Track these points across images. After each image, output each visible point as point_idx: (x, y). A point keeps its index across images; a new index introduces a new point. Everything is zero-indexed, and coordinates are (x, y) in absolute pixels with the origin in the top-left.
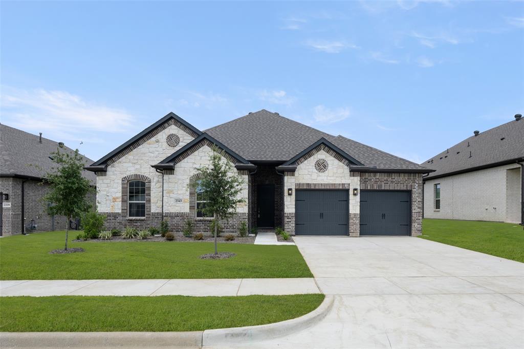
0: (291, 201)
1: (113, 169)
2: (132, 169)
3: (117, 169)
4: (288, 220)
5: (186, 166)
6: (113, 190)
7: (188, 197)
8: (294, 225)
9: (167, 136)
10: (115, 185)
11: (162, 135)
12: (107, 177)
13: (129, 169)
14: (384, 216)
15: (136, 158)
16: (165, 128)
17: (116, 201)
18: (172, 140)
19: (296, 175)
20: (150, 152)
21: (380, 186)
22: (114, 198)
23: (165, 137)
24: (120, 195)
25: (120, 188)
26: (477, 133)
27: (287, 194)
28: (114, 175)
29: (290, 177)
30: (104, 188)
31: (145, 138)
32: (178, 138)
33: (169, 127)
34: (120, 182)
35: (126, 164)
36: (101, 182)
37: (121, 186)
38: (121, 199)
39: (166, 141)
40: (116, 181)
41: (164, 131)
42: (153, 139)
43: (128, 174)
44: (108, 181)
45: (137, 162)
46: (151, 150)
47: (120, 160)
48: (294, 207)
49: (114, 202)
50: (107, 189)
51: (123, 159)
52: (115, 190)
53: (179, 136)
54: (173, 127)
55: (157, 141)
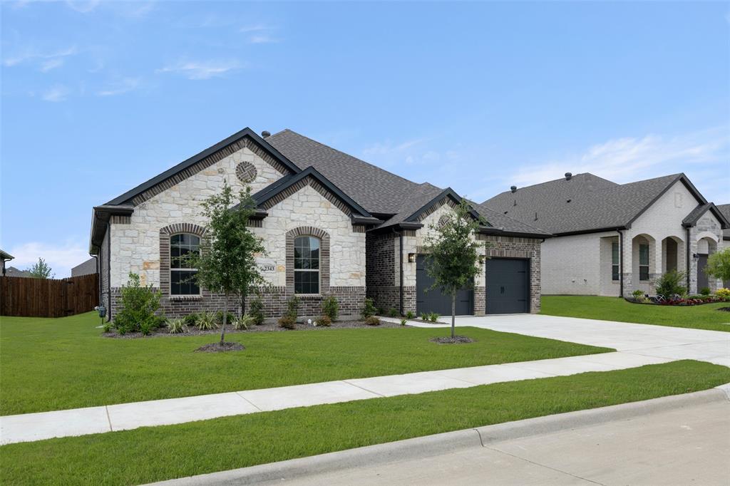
0: (411, 271)
1: (144, 212)
2: (178, 214)
3: (151, 212)
4: (408, 296)
5: (281, 216)
6: (143, 248)
7: (284, 263)
8: (415, 303)
9: (237, 165)
10: (147, 241)
11: (230, 163)
12: (131, 225)
13: (173, 214)
14: (503, 289)
15: (185, 196)
16: (233, 151)
17: (149, 268)
18: (245, 172)
19: (417, 235)
20: (209, 189)
21: (502, 252)
22: (145, 263)
23: (234, 166)
24: (157, 257)
25: (157, 246)
26: (514, 189)
27: (407, 261)
28: (145, 222)
29: (410, 237)
30: (128, 246)
31: (200, 165)
32: (254, 169)
33: (241, 151)
34: (157, 235)
35: (168, 205)
36: (120, 234)
37: (158, 242)
38: (158, 265)
39: (235, 171)
40: (149, 233)
41: (231, 156)
42: (214, 167)
43: (171, 222)
44: (134, 233)
45: (187, 204)
46: (210, 184)
47: (157, 197)
48: (415, 278)
49: (145, 269)
50: (132, 247)
51: (162, 196)
52: (149, 249)
53: (256, 166)
54: (246, 150)
55: (221, 172)
